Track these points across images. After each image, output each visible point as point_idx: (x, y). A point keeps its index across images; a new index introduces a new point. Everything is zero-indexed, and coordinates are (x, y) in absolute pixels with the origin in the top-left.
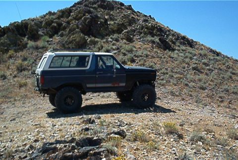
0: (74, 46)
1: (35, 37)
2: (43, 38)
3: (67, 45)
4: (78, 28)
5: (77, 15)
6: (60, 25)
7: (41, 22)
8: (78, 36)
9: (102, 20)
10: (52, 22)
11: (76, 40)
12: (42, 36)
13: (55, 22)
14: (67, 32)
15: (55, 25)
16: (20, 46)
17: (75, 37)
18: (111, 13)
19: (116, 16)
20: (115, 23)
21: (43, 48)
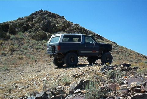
0: (39, 38)
1: (14, 33)
2: (19, 33)
3: (35, 37)
4: (40, 28)
5: (38, 20)
6: (28, 26)
7: (16, 24)
8: (41, 32)
9: (53, 23)
10: (23, 24)
11: (40, 34)
12: (18, 32)
13: (25, 24)
14: (33, 30)
15: (25, 26)
16: (5, 38)
17: (40, 33)
18: (56, 20)
19: (59, 22)
20: (60, 25)
21: (21, 39)
